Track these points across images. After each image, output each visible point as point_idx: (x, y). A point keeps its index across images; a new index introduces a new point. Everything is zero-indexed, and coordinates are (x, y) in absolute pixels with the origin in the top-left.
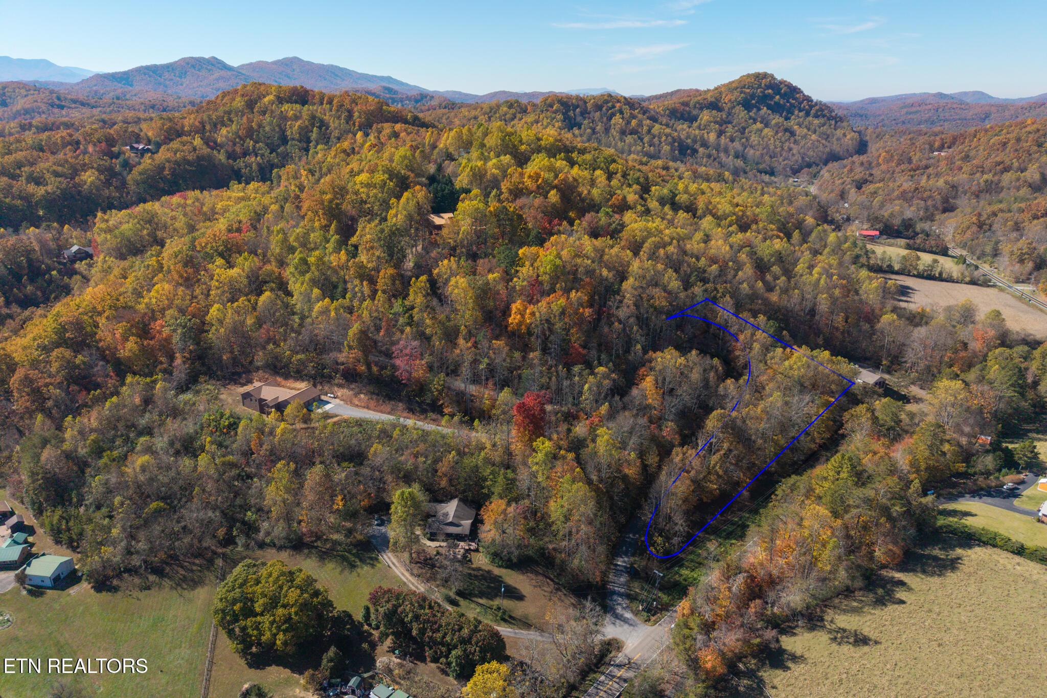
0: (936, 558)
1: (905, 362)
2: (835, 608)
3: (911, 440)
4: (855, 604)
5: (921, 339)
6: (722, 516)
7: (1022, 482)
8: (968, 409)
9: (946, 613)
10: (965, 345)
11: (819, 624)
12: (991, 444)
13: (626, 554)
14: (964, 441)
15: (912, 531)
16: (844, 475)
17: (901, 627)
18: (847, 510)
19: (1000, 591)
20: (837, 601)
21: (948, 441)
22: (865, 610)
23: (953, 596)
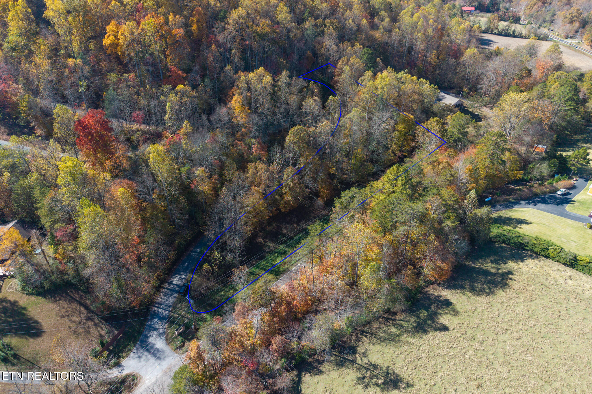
0: (486, 273)
1: (481, 88)
2: (372, 334)
3: (474, 150)
4: (394, 330)
5: (495, 69)
6: (298, 225)
7: (573, 187)
8: (529, 121)
9: (490, 342)
10: (530, 71)
11: (350, 357)
12: (546, 152)
13: (185, 271)
14: (523, 150)
15: (464, 244)
16: (398, 188)
17: (439, 360)
18: (394, 227)
19: (550, 311)
20: (375, 325)
21: (509, 150)
22: (402, 338)
23: (500, 320)
